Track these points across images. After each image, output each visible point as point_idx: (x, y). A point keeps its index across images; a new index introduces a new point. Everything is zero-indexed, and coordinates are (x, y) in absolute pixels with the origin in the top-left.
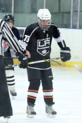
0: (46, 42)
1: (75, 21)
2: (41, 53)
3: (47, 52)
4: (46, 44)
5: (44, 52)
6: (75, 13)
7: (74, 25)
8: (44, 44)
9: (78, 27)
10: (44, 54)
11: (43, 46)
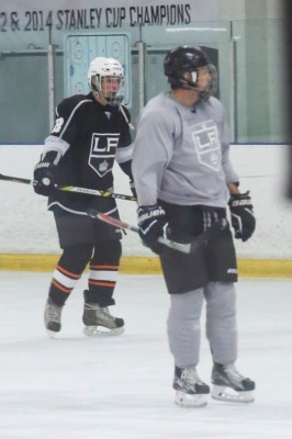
3: (109, 168)
4: (111, 148)
8: (106, 146)
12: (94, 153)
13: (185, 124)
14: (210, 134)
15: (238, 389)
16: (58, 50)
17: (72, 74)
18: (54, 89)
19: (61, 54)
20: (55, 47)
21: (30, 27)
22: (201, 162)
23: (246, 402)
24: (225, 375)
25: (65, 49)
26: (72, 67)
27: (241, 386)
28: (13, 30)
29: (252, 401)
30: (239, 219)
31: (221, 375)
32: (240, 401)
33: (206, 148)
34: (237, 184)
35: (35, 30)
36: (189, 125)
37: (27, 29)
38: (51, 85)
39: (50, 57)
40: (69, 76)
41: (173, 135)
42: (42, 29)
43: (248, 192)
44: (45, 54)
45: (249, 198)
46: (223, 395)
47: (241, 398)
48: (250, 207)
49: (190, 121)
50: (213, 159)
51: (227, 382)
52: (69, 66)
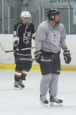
0: (29, 35)
1: (6, 27)
2: (26, 42)
3: (29, 42)
4: (29, 36)
5: (27, 42)
6: (6, 19)
7: (5, 31)
8: (28, 36)
9: (9, 33)
10: (27, 43)
11: (27, 37)
12: (25, 39)
13: (50, 31)
14: (57, 35)
15: (57, 103)
16: (71, 8)
17: (75, 14)
18: (70, 19)
19: (72, 9)
20: (70, 6)
21: (64, 1)
22: (52, 42)
23: (60, 106)
24: (53, 99)
25: (73, 7)
26: (75, 12)
27: (59, 102)
28: (59, 2)
29: (62, 105)
30: (66, 57)
31: (52, 99)
32: (58, 106)
33: (54, 38)
34: (66, 48)
35: (65, 2)
36: (51, 31)
37: (62, 2)
38: (69, 18)
39: (69, 10)
40: (74, 15)
41: (46, 33)
42: (67, 2)
43: (69, 50)
44: (68, 9)
45: (69, 52)
46: (53, 105)
47: (59, 105)
48: (70, 54)
49: (52, 30)
50: (56, 42)
51: (54, 101)
52: (74, 12)
